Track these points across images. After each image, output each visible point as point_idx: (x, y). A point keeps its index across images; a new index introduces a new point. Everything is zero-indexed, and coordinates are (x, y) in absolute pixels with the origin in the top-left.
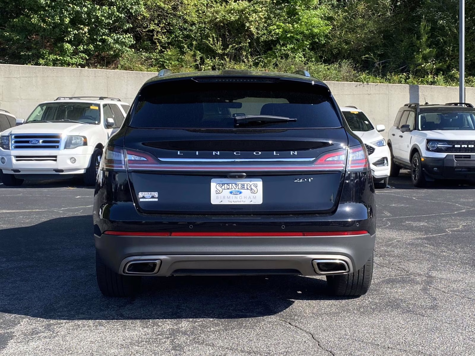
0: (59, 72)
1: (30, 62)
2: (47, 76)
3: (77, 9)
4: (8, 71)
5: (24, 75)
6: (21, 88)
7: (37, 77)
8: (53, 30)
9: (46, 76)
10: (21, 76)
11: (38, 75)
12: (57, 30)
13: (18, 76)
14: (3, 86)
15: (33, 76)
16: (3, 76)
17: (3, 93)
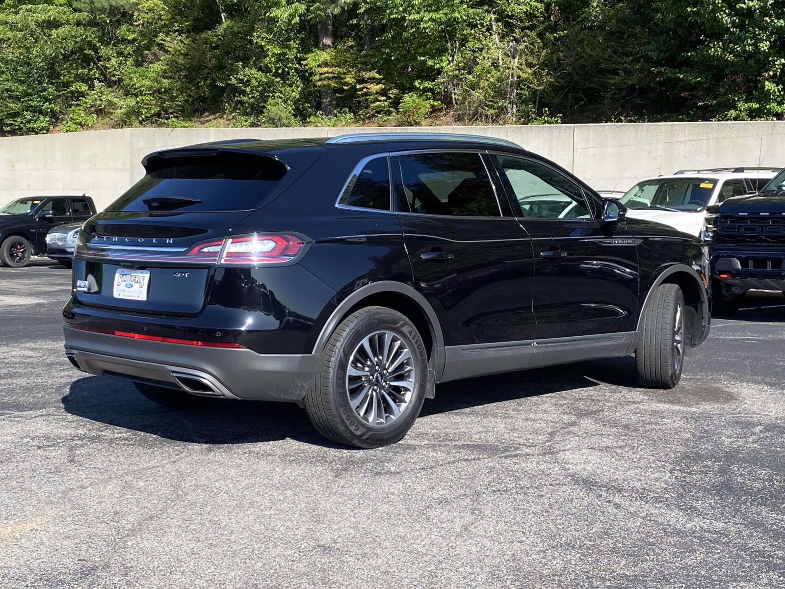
0: (742, 129)
1: (714, 117)
2: (724, 137)
3: (779, 24)
4: (670, 132)
5: (691, 138)
6: (685, 157)
7: (708, 139)
8: (746, 63)
9: (722, 137)
10: (687, 139)
11: (711, 135)
12: (751, 62)
13: (683, 140)
14: (661, 156)
15: (704, 138)
16: (663, 141)
17: (661, 166)
